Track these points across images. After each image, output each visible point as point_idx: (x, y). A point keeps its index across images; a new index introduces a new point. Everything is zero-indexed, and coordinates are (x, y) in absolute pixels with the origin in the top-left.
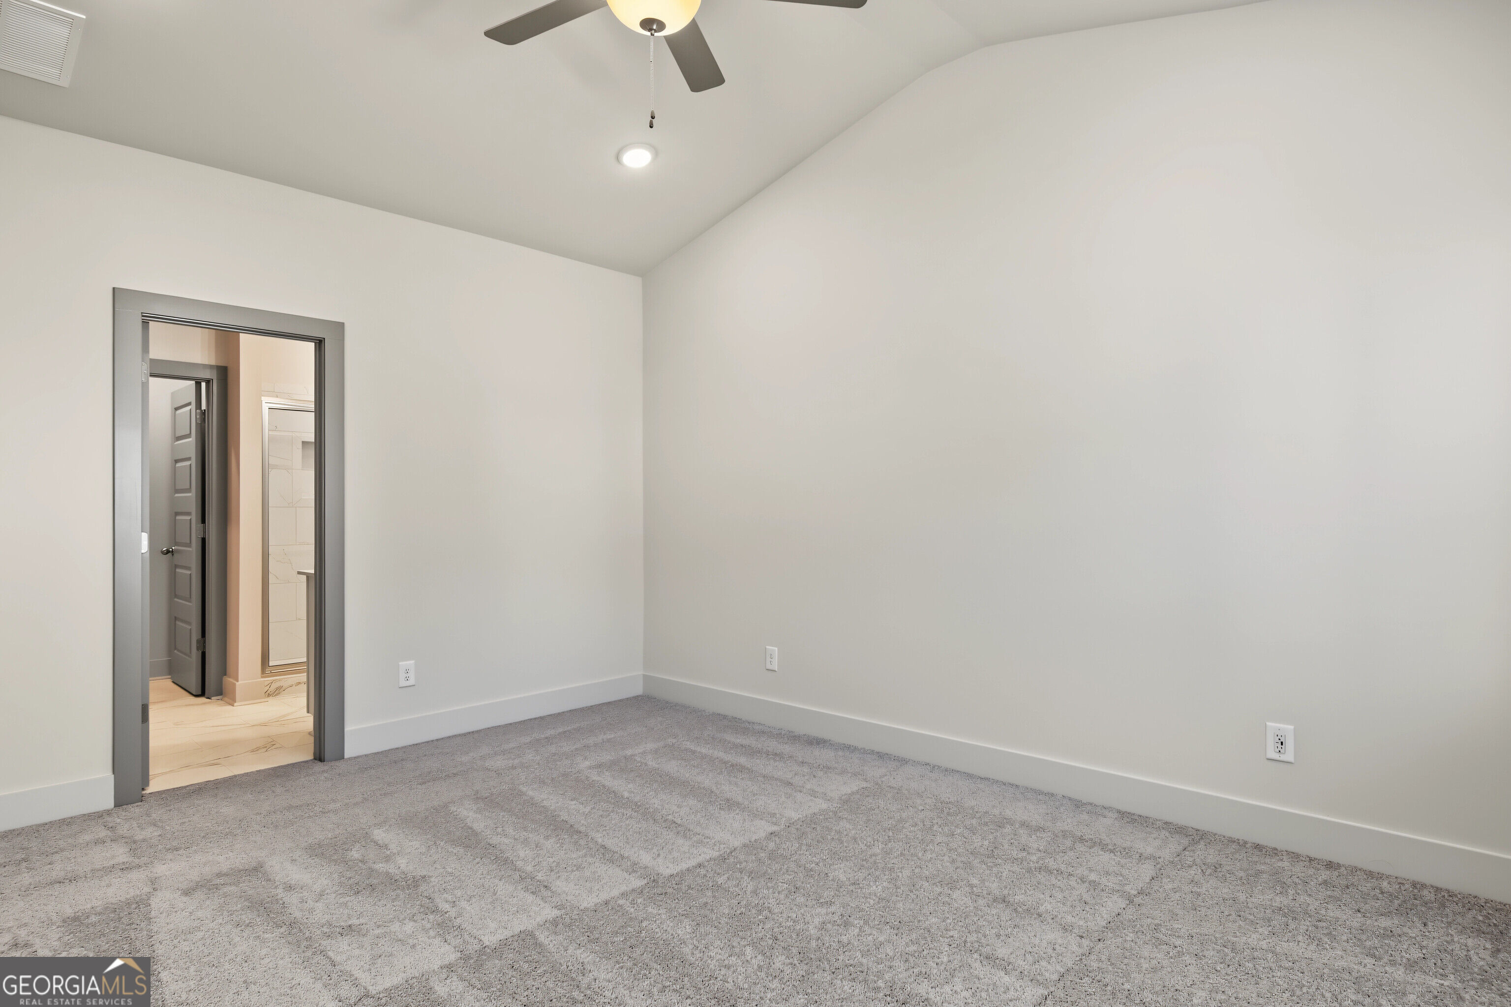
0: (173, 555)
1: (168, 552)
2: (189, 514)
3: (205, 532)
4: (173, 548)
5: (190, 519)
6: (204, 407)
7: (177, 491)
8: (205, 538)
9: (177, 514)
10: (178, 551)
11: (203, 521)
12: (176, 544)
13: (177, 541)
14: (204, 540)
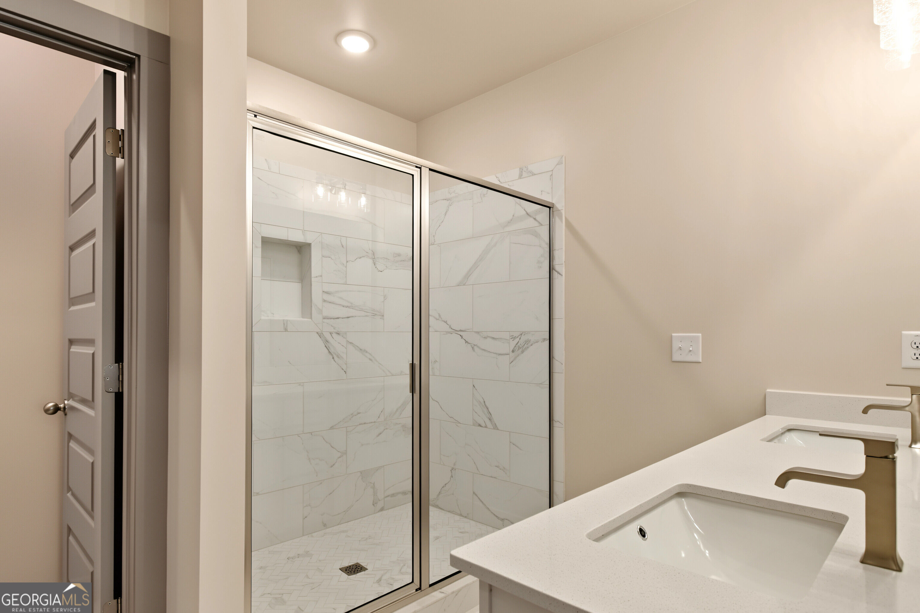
0: (66, 415)
1: (57, 409)
2: (90, 342)
3: (121, 382)
4: (66, 402)
5: (93, 354)
6: (120, 124)
7: (73, 301)
8: (122, 393)
9: (71, 342)
10: (72, 408)
11: (119, 358)
12: (71, 396)
13: (72, 391)
14: (119, 398)
